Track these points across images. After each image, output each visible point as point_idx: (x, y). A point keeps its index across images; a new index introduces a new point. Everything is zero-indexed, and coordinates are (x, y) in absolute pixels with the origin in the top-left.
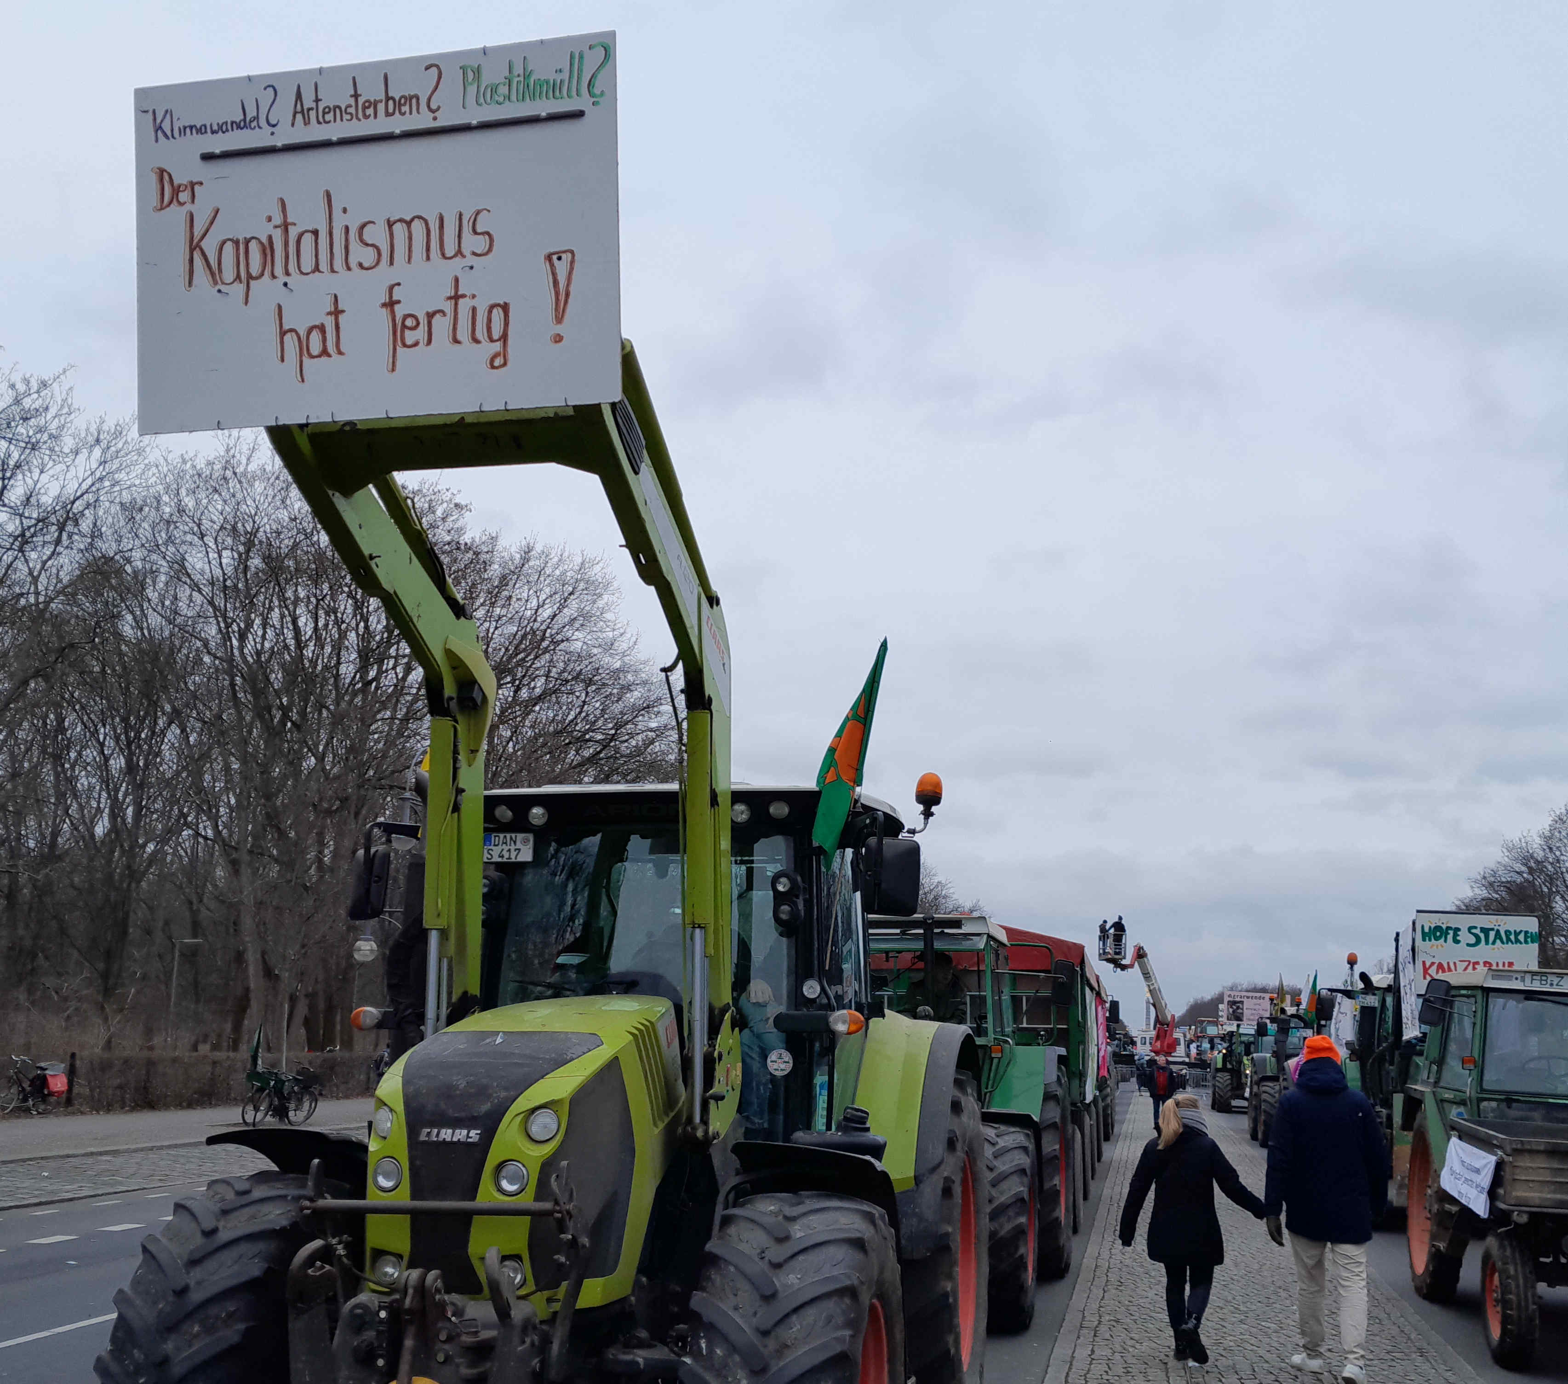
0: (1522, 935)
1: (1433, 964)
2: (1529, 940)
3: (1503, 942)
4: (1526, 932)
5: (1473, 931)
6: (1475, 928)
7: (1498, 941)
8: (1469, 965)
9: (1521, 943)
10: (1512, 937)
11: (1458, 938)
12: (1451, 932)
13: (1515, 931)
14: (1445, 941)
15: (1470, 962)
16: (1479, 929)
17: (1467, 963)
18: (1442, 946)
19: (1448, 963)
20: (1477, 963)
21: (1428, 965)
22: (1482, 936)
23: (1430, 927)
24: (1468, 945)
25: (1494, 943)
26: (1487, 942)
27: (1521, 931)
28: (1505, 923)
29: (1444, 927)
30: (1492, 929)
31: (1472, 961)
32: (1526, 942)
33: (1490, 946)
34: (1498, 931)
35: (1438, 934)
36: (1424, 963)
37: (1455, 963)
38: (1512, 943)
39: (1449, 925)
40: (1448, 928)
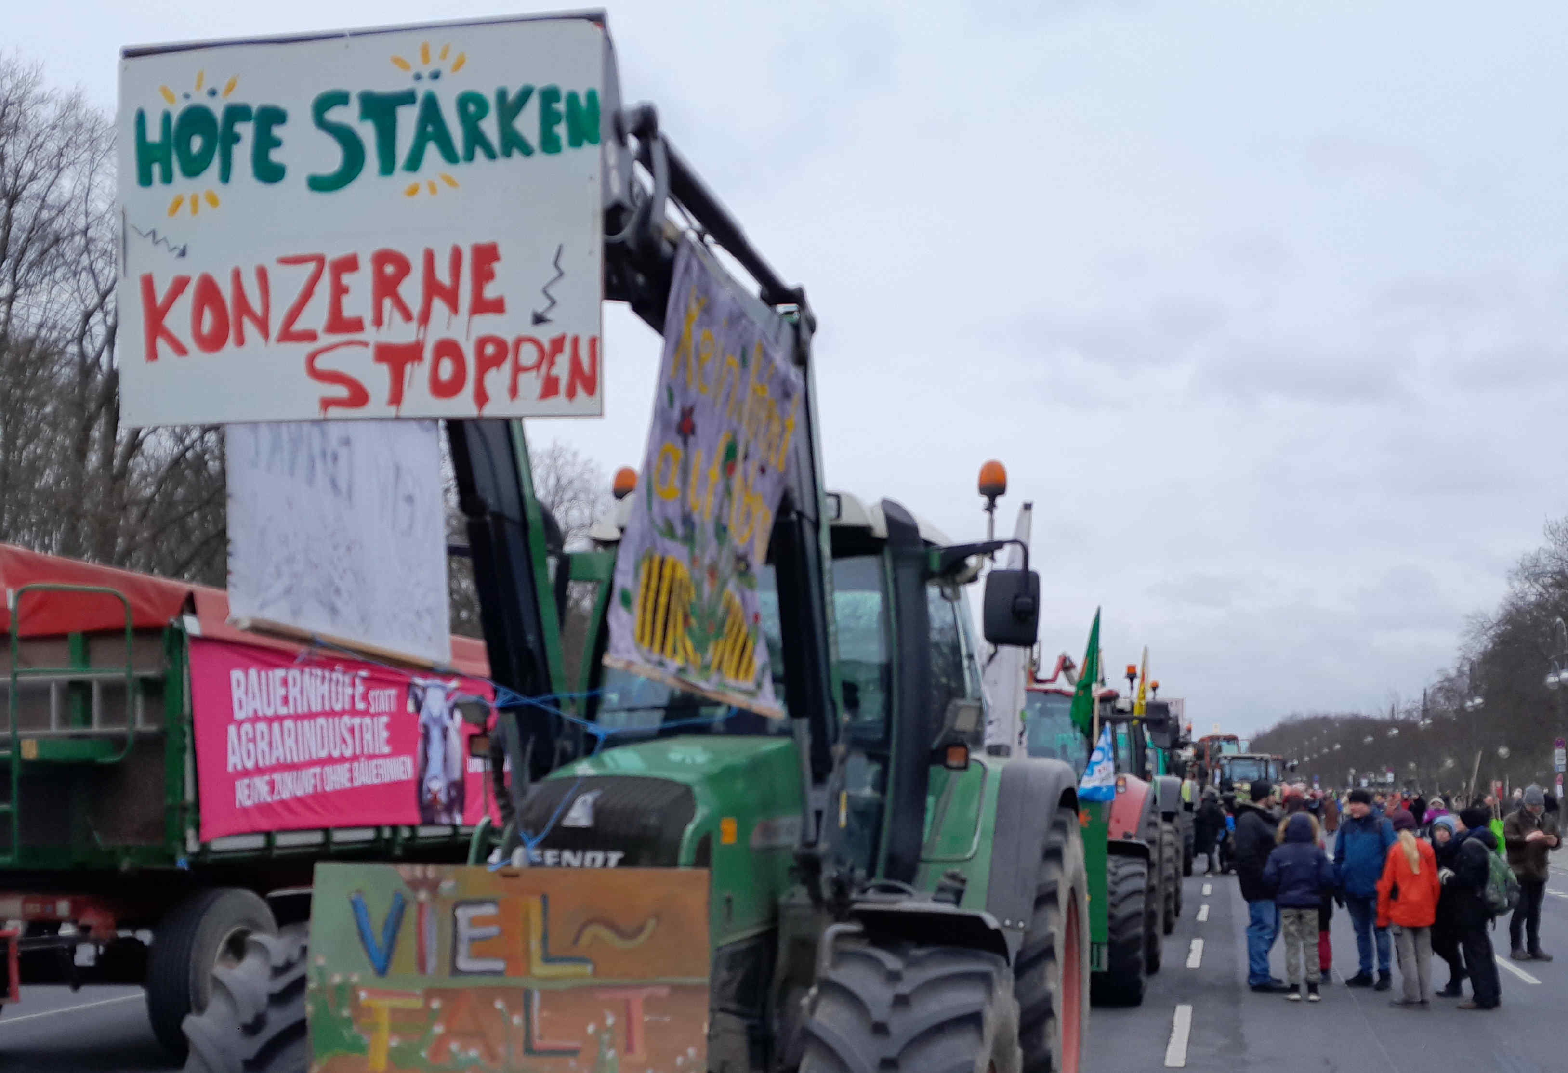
0: (533, 107)
1: (180, 285)
2: (561, 130)
3: (450, 156)
4: (550, 96)
5: (335, 115)
6: (340, 99)
7: (432, 151)
8: (315, 279)
9: (527, 151)
10: (490, 127)
11: (276, 156)
12: (246, 130)
13: (502, 95)
14: (225, 176)
15: (320, 260)
16: (355, 106)
17: (311, 267)
18: (213, 201)
19: (237, 275)
20: (350, 264)
21: (161, 294)
22: (367, 133)
23: (167, 118)
24: (318, 184)
25: (414, 163)
26: (387, 166)
27: (525, 94)
28: (459, 65)
29: (218, 109)
30: (408, 98)
31: (332, 255)
32: (550, 144)
33: (400, 174)
34: (431, 108)
35: (197, 144)
36: (148, 283)
37: (262, 275)
38: (491, 155)
39: (237, 98)
40: (237, 113)
